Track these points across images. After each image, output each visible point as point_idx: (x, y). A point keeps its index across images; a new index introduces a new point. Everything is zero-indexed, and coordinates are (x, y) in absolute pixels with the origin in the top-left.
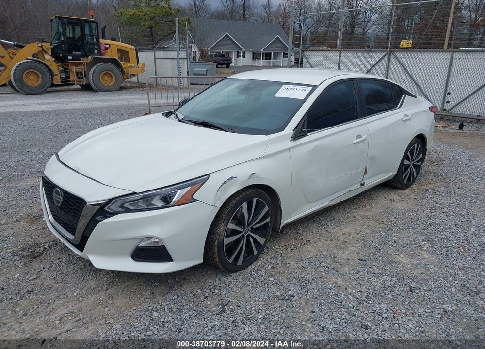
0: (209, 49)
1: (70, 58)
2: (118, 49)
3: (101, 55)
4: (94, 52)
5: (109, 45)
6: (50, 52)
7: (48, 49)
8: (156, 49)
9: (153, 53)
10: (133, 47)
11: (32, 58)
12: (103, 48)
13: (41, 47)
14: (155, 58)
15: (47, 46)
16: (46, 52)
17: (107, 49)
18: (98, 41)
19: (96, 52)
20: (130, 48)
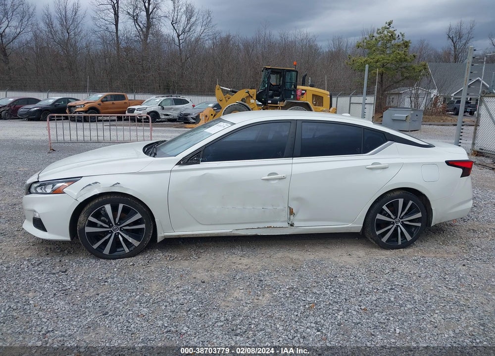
0: (453, 95)
1: (270, 102)
2: (313, 95)
3: (297, 100)
4: (290, 97)
5: (305, 91)
6: (255, 97)
7: (253, 95)
8: (353, 95)
9: (349, 98)
10: (328, 93)
11: (241, 102)
12: (299, 93)
13: (248, 92)
14: (350, 103)
15: (253, 92)
16: (251, 97)
17: (303, 94)
18: (295, 87)
19: (292, 97)
20: (325, 93)
